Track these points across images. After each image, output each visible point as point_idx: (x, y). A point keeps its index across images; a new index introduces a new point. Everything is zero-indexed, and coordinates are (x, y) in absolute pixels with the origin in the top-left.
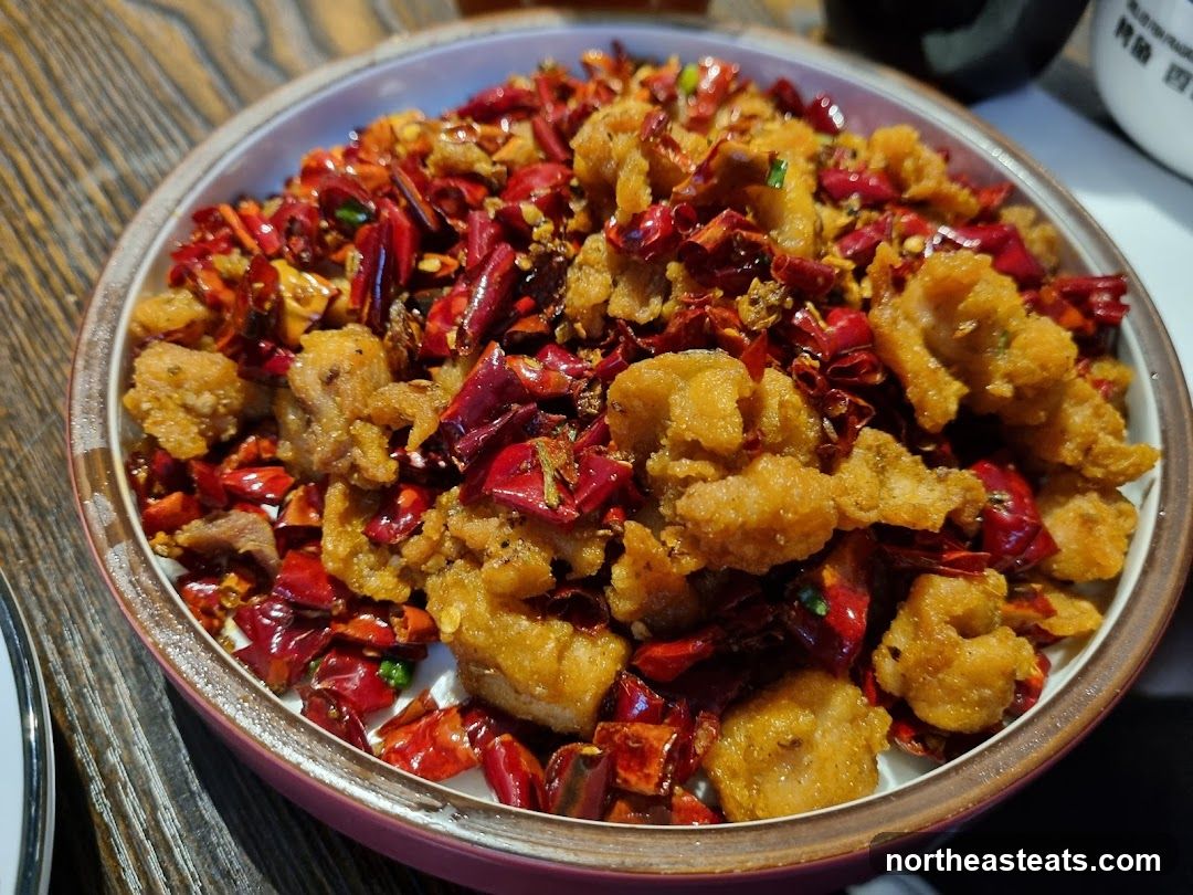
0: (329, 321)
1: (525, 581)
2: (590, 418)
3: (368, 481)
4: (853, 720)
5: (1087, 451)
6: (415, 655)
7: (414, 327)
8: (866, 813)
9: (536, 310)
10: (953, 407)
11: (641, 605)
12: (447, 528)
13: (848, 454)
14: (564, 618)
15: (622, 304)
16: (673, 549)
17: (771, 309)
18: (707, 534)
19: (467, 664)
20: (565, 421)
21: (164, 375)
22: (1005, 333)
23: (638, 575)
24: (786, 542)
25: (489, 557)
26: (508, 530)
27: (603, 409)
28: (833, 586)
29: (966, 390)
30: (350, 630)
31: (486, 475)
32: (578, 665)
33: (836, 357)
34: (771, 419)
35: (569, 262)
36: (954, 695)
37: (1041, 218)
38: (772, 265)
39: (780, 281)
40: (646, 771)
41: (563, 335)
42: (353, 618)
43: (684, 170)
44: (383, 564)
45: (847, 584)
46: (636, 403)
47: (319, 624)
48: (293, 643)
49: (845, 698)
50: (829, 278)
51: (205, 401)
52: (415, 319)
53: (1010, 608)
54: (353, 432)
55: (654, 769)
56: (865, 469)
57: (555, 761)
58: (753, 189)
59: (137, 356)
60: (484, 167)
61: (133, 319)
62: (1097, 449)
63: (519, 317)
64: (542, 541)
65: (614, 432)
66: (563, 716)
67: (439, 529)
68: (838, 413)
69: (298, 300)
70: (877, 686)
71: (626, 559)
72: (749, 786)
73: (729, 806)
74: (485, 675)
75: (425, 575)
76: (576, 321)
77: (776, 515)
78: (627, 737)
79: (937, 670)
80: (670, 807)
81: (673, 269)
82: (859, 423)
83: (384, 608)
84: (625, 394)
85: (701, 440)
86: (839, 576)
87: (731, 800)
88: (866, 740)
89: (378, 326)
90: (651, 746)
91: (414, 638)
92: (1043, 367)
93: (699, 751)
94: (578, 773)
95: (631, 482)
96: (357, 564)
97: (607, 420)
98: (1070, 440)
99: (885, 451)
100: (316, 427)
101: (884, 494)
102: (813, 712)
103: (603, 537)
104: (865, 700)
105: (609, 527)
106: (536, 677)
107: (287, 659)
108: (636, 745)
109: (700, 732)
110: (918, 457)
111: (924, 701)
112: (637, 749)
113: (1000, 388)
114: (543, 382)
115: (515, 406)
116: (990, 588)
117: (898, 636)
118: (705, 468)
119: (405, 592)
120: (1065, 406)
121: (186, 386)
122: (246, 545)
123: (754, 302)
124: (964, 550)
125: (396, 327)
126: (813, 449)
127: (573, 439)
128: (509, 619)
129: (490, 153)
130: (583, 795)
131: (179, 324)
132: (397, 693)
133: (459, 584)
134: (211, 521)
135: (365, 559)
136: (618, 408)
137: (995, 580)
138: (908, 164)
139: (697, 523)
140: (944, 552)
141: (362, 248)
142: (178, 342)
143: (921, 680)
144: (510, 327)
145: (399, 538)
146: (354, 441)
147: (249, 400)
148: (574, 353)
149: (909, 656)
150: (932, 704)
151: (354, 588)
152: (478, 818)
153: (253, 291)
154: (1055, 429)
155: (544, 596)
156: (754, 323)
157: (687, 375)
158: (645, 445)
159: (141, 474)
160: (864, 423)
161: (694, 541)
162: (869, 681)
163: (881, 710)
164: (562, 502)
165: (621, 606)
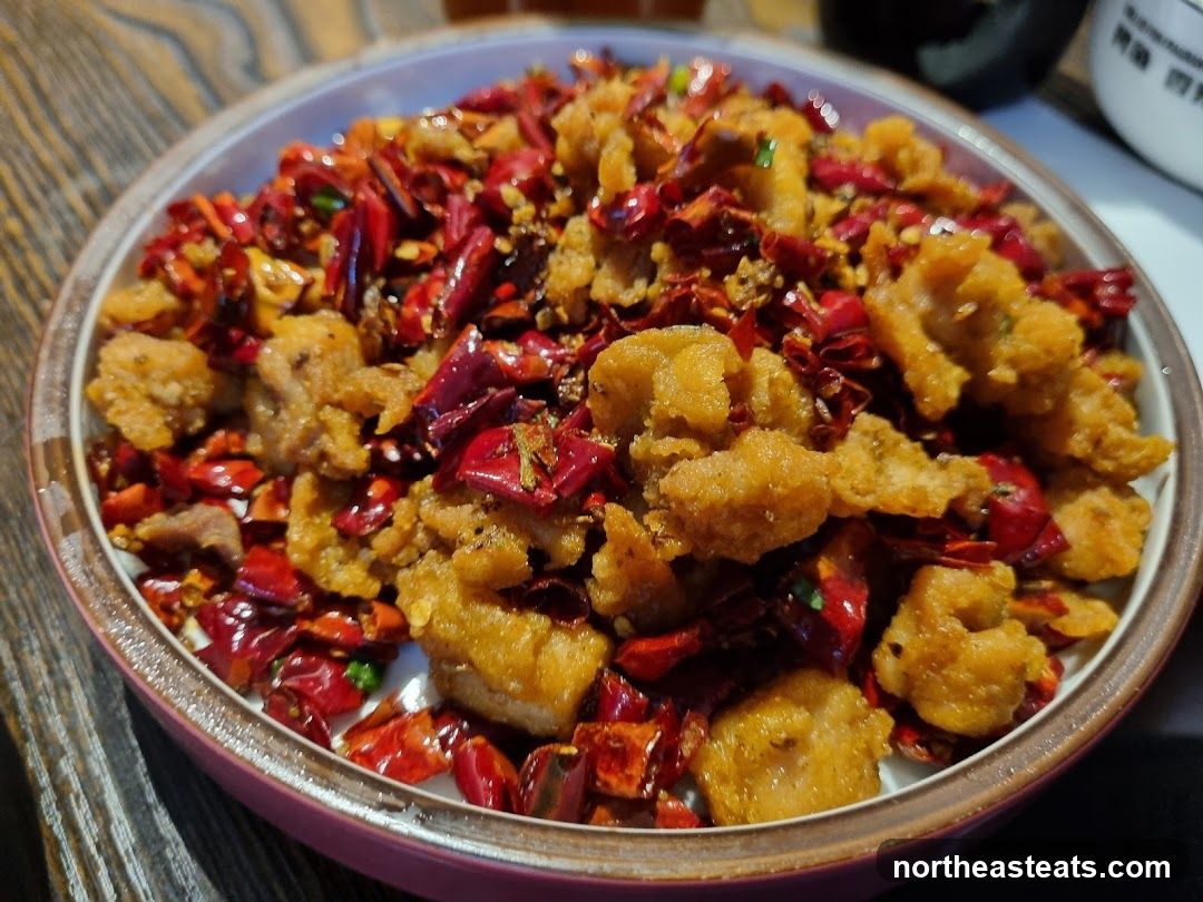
0: (301, 307)
1: (500, 569)
2: (572, 405)
3: (338, 470)
4: (853, 722)
5: (1097, 442)
6: (385, 654)
7: (390, 314)
8: (866, 819)
9: (518, 295)
10: (954, 393)
11: (624, 596)
12: (420, 520)
13: (843, 437)
14: (543, 611)
15: (606, 287)
16: (656, 533)
17: (760, 289)
18: (691, 513)
19: (440, 662)
20: (544, 407)
21: (131, 365)
22: (1007, 317)
23: (619, 563)
24: (776, 519)
25: (462, 543)
26: (482, 516)
27: (585, 395)
28: (829, 579)
29: (966, 377)
30: (316, 628)
31: (461, 459)
32: (556, 661)
33: (829, 339)
34: (760, 398)
35: (551, 247)
36: (961, 693)
37: (1042, 216)
38: (761, 244)
39: (770, 260)
40: (628, 772)
41: (545, 322)
42: (321, 615)
43: (669, 151)
44: (353, 557)
45: (843, 576)
46: (619, 384)
47: (283, 622)
48: (256, 640)
49: (843, 698)
50: (821, 260)
51: (172, 391)
52: (391, 306)
53: (1019, 606)
54: (322, 418)
55: (637, 770)
56: (861, 452)
57: (531, 763)
58: (741, 170)
59: (103, 345)
60: (464, 153)
61: (103, 312)
62: (1107, 442)
63: (498, 303)
64: (518, 528)
65: (596, 416)
66: (539, 716)
67: (411, 519)
68: (832, 393)
69: (270, 286)
70: (878, 687)
71: (607, 547)
72: (739, 792)
73: (719, 812)
74: (457, 673)
75: (396, 568)
76: (557, 305)
77: (765, 490)
78: (607, 737)
79: (942, 665)
80: (654, 813)
81: (658, 250)
82: (855, 406)
83: (351, 605)
84: (607, 374)
85: (685, 416)
86: (835, 568)
87: (721, 806)
88: (866, 742)
89: (352, 312)
90: (634, 745)
91: (383, 634)
92: (1049, 352)
93: (686, 753)
94: (553, 774)
95: (613, 467)
96: (325, 557)
97: (588, 404)
98: (1078, 431)
99: (883, 437)
100: (284, 414)
101: (882, 480)
102: (808, 710)
103: (584, 524)
104: (865, 701)
105: (589, 513)
106: (510, 671)
107: (249, 657)
108: (617, 745)
109: (687, 733)
110: (918, 445)
111: (928, 700)
112: (617, 749)
113: (1003, 374)
114: (522, 366)
115: (491, 390)
116: (996, 580)
117: (899, 631)
118: (691, 445)
119: (374, 587)
120: (1072, 395)
121: (154, 376)
122: (209, 539)
123: (743, 282)
124: (969, 540)
125: (370, 313)
126: (805, 430)
127: (553, 426)
128: (483, 609)
129: (470, 140)
130: (559, 798)
131: (148, 314)
132: (366, 695)
133: (431, 575)
134: (174, 514)
135: (333, 553)
136: (600, 390)
137: (1003, 573)
138: (903, 156)
139: (681, 503)
140: (947, 542)
141: (338, 235)
142: (148, 332)
143: (925, 677)
144: (488, 312)
145: (368, 529)
146: (324, 427)
147: (218, 392)
148: (556, 340)
149: (912, 653)
150: (937, 703)
151: (321, 582)
152: (445, 820)
153: (224, 278)
154: (1060, 420)
155: (519, 586)
156: (742, 302)
157: (671, 351)
158: (628, 428)
159: (104, 467)
160: (861, 407)
161: (678, 523)
162: (870, 683)
163: (882, 712)
164: (539, 485)
165: (602, 598)
